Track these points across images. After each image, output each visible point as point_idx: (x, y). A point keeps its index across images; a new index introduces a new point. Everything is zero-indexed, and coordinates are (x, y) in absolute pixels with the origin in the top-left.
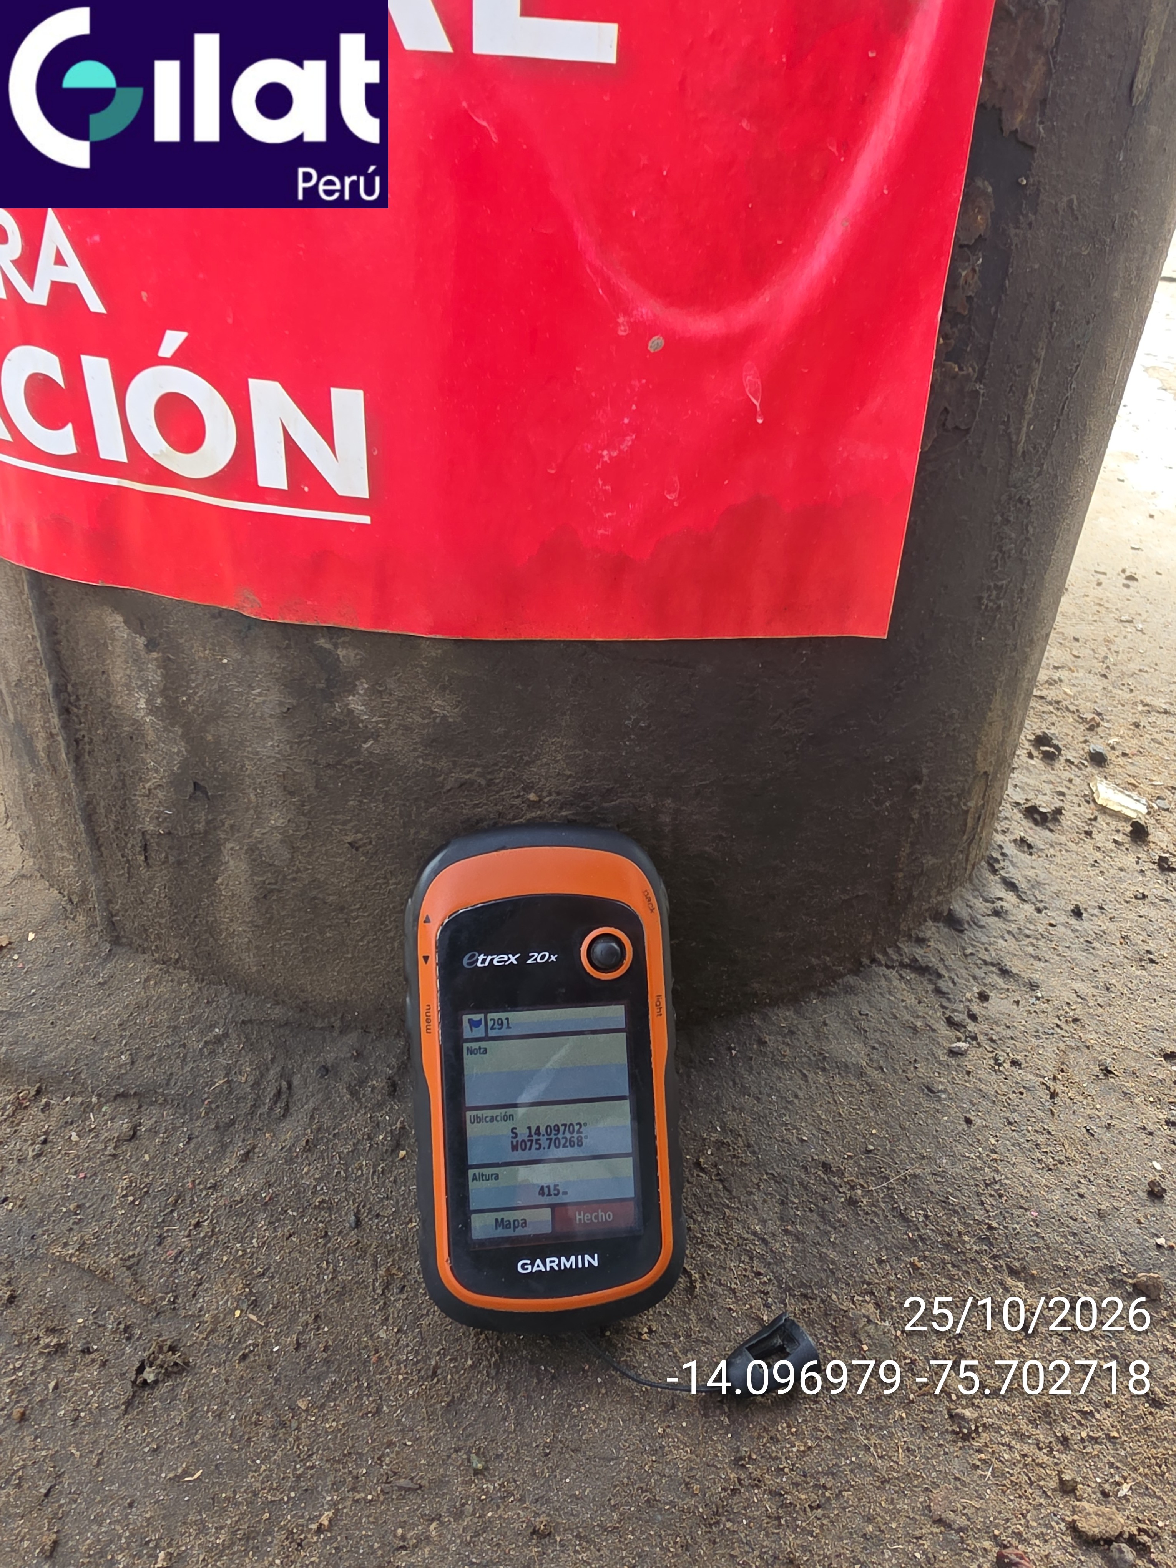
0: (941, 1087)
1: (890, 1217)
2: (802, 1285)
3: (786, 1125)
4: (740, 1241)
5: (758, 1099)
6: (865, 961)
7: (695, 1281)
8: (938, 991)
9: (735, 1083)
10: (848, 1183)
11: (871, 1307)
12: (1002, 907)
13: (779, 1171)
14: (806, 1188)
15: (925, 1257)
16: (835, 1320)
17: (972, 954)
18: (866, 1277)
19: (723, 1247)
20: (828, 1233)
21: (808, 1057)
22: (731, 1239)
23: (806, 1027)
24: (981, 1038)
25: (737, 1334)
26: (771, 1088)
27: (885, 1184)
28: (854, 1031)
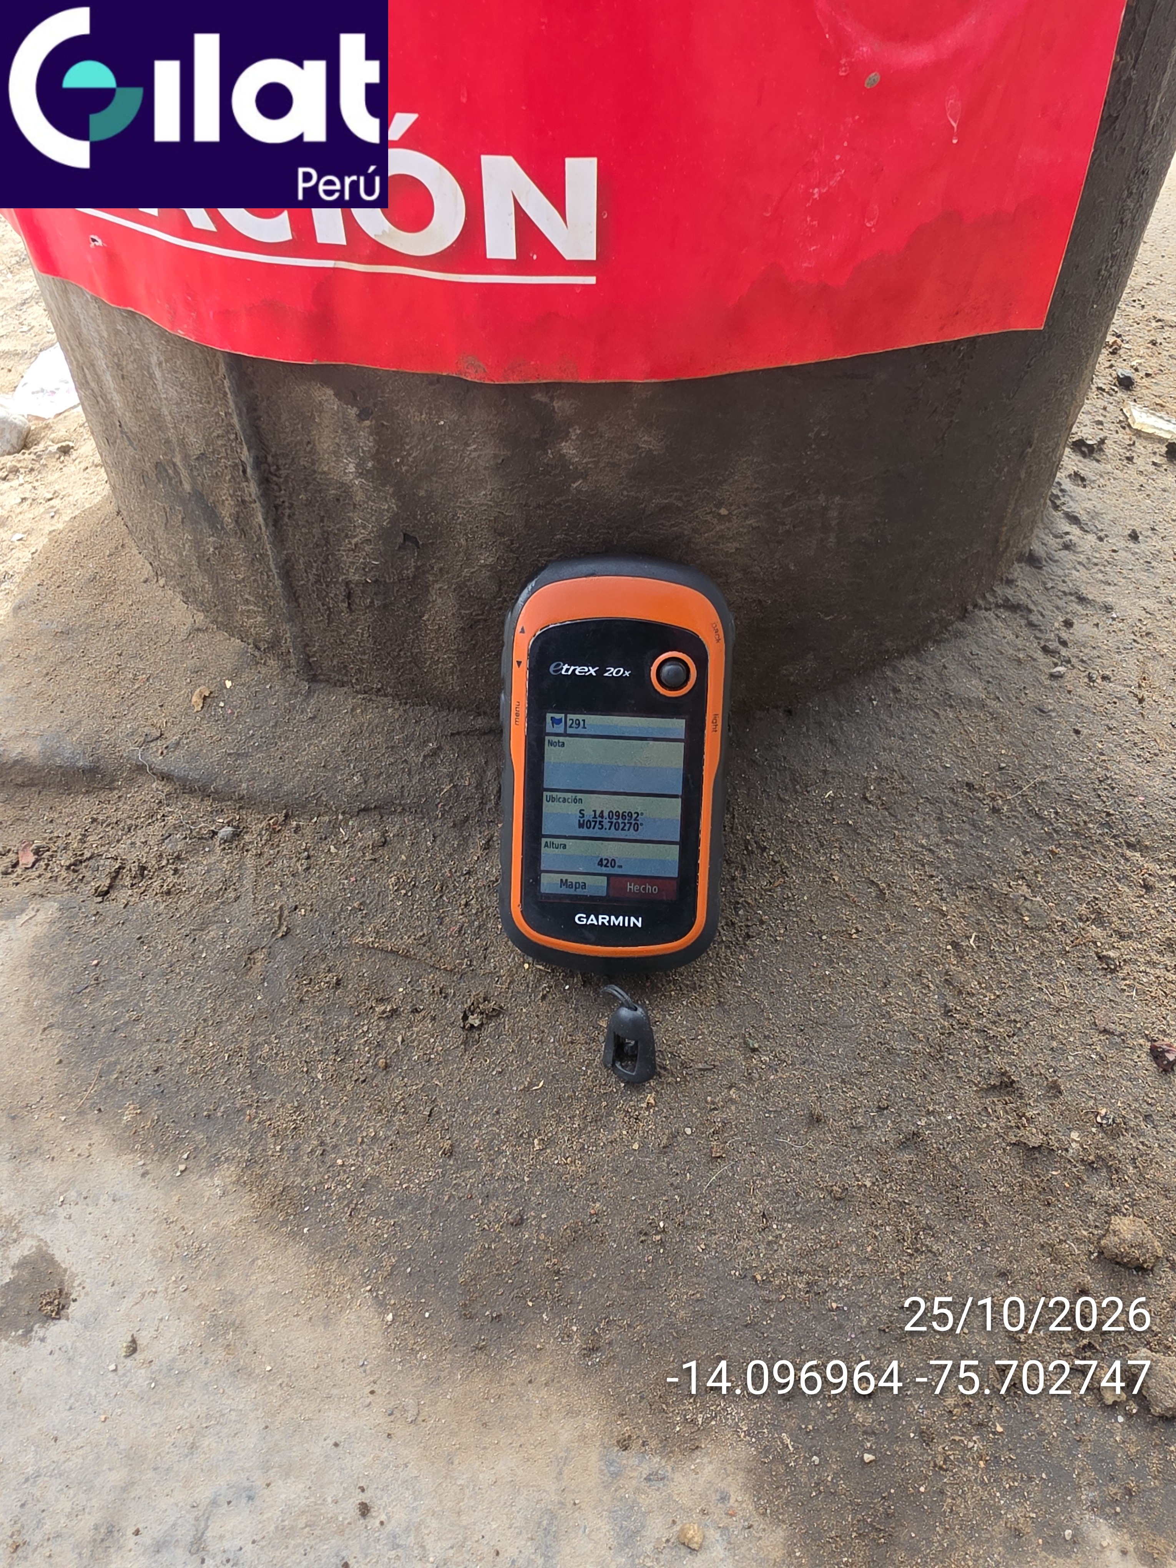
0: (1050, 707)
1: (1028, 818)
2: (968, 880)
3: (930, 757)
4: (912, 854)
5: (902, 739)
6: (970, 607)
7: (884, 889)
8: (1031, 624)
9: (880, 729)
10: (989, 796)
11: (1025, 888)
12: (1071, 540)
13: (932, 794)
14: (956, 805)
15: (1060, 844)
16: (998, 902)
17: (1052, 587)
18: (1017, 867)
19: (899, 860)
20: (980, 837)
21: (937, 698)
22: (904, 853)
23: (929, 672)
24: (1073, 660)
25: (925, 924)
26: (912, 728)
27: (1020, 793)
28: (970, 670)
